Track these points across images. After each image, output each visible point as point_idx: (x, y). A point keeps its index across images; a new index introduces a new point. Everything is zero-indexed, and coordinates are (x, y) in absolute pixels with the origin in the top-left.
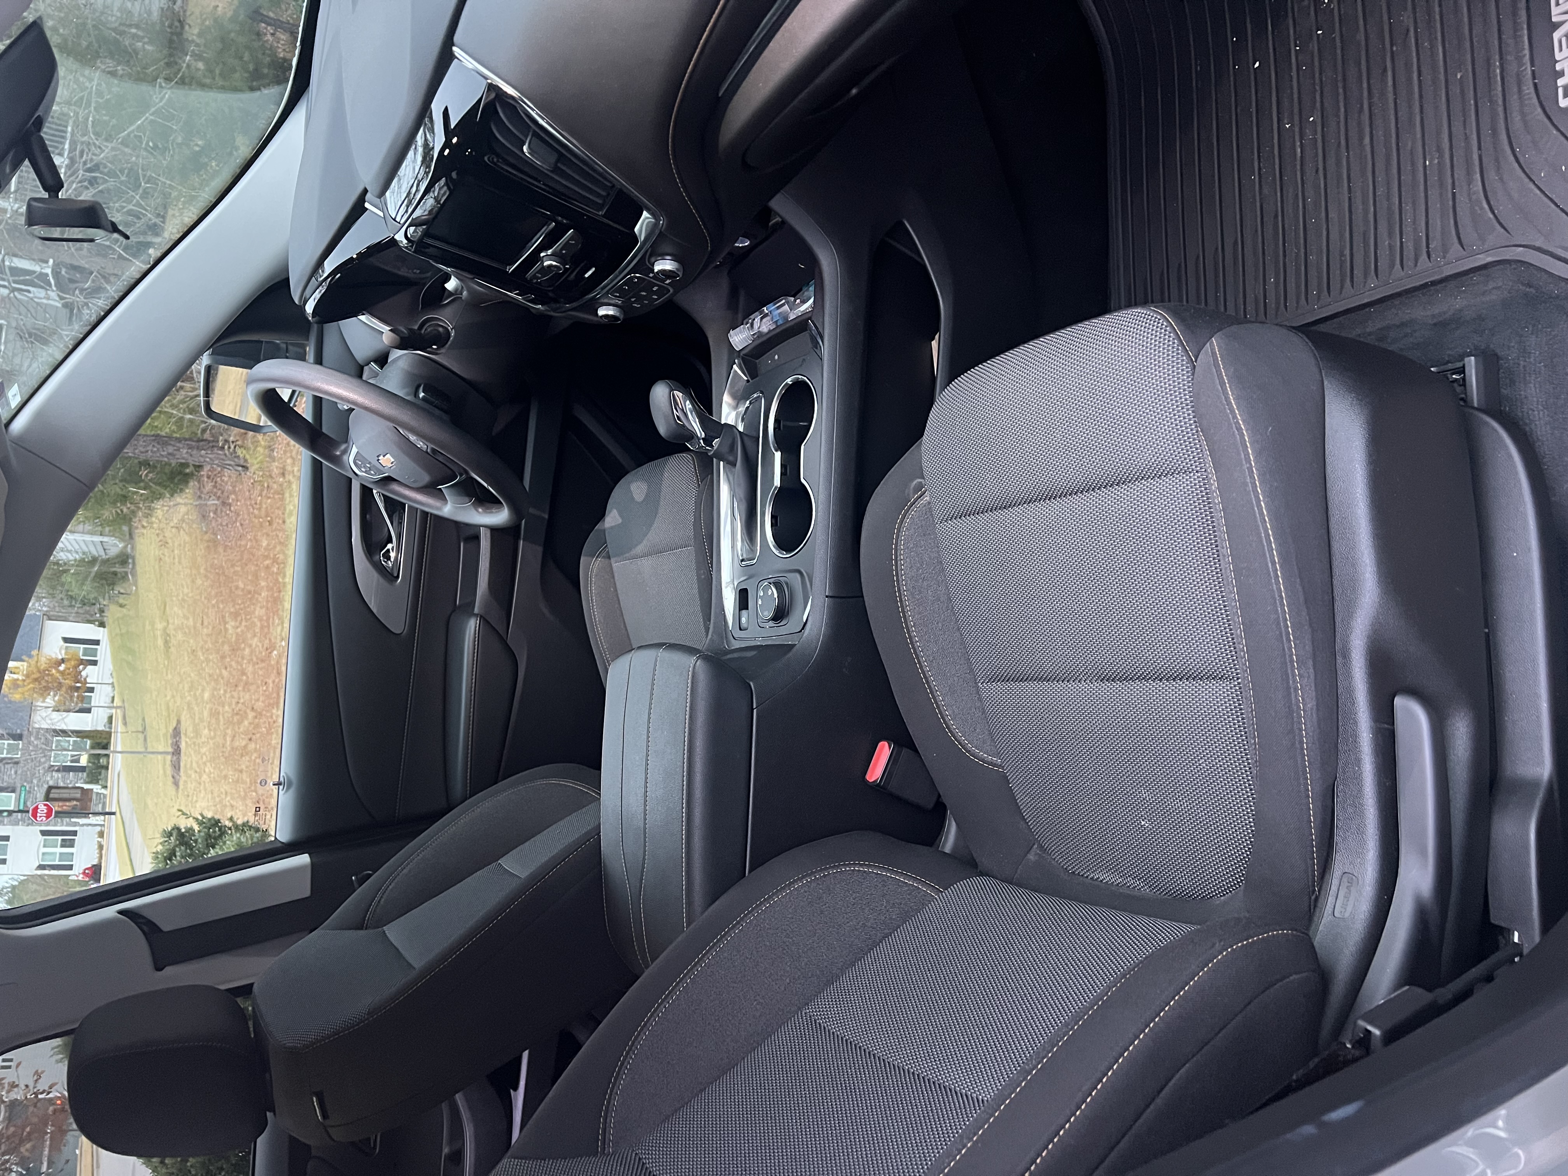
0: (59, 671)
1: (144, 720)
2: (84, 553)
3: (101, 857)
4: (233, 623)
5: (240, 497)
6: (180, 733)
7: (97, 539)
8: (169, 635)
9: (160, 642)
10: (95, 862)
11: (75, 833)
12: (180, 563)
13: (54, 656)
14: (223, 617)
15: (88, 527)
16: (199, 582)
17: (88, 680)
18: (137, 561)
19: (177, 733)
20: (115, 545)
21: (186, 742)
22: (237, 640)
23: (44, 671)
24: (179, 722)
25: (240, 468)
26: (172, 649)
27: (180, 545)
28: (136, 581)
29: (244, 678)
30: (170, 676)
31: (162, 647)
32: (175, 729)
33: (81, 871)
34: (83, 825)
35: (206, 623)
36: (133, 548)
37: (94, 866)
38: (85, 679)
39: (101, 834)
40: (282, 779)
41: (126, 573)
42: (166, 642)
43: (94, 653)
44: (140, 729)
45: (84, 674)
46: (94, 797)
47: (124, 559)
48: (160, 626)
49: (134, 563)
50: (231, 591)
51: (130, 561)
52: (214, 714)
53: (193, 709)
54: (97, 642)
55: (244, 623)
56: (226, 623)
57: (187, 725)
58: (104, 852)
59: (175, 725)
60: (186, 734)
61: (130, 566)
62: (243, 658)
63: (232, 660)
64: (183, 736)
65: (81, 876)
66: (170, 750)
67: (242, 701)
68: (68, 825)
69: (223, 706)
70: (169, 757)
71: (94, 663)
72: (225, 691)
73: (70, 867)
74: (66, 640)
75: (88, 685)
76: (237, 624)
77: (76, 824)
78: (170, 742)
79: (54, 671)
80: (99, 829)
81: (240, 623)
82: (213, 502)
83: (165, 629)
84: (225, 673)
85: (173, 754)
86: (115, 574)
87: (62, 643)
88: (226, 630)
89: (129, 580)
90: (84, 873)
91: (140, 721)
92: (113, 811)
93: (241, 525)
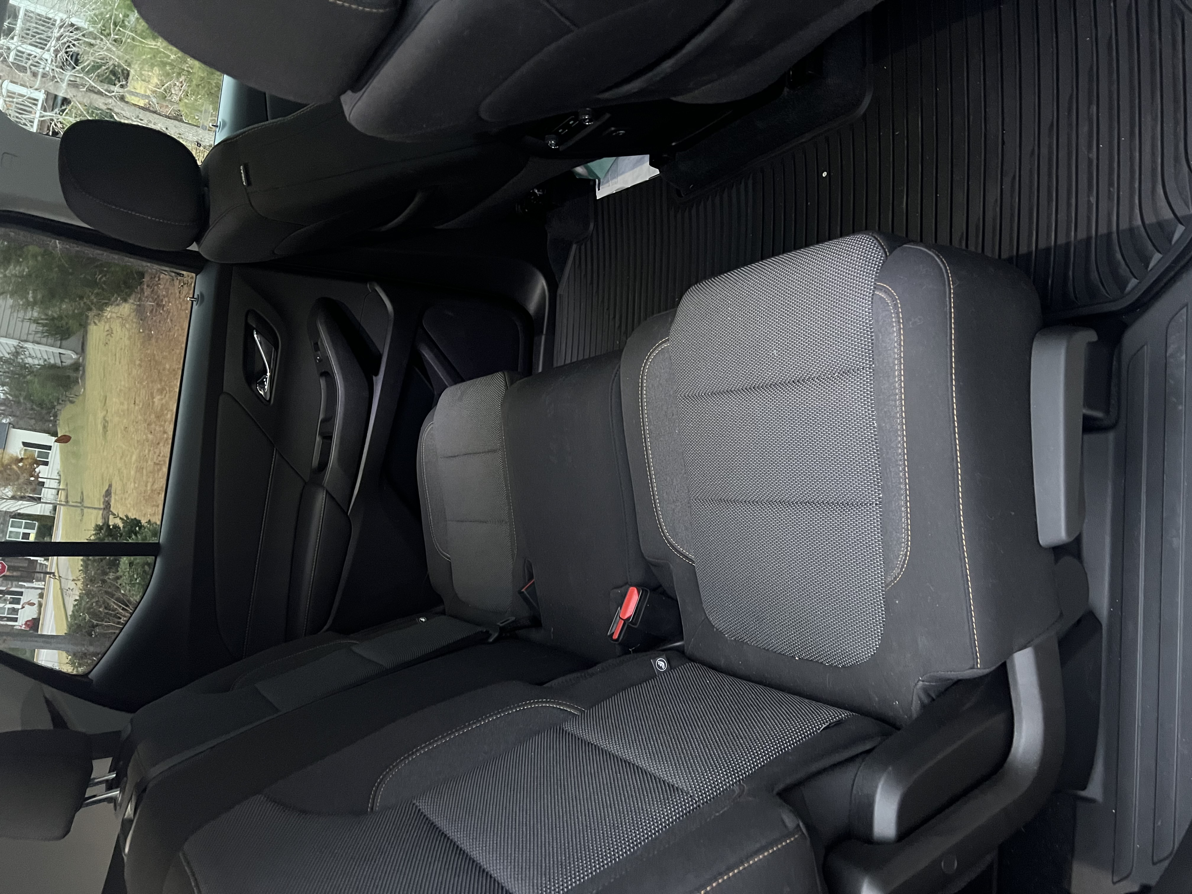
0: (19, 467)
1: (82, 493)
2: (45, 360)
3: (40, 613)
4: (159, 397)
5: (171, 300)
6: (110, 494)
7: (57, 351)
8: (107, 422)
9: (100, 427)
10: (35, 616)
11: (21, 594)
12: (120, 363)
13: (15, 455)
14: (152, 394)
15: (50, 341)
16: (134, 372)
17: (40, 475)
18: (86, 369)
19: (108, 493)
20: (71, 357)
21: (115, 499)
22: (162, 409)
23: (7, 465)
24: (110, 486)
25: (173, 274)
26: (109, 432)
27: (121, 349)
28: (85, 384)
29: (165, 436)
30: (105, 453)
31: (101, 431)
32: (107, 490)
33: (24, 623)
34: (28, 588)
35: (137, 402)
36: (83, 360)
37: (33, 619)
38: (38, 475)
39: (41, 596)
40: (219, 124)
41: (77, 379)
42: (105, 427)
43: (47, 456)
44: (79, 500)
45: (37, 470)
46: (38, 566)
47: (77, 367)
48: (101, 415)
49: (84, 371)
50: (159, 372)
51: (81, 368)
52: (140, 470)
53: (122, 473)
54: (49, 448)
55: (167, 395)
56: (153, 398)
57: (117, 486)
58: (42, 609)
59: (107, 488)
60: (115, 493)
61: (81, 372)
62: (165, 422)
63: (156, 425)
64: (113, 495)
65: (24, 626)
66: (102, 506)
67: (162, 454)
68: (16, 587)
69: (147, 462)
70: (101, 512)
71: (46, 464)
72: (149, 451)
73: (16, 620)
74: (25, 444)
75: (40, 480)
76: (163, 397)
77: (22, 587)
78: (102, 500)
79: (14, 467)
80: (40, 591)
81: (165, 396)
82: (150, 303)
83: (104, 417)
84: (150, 436)
85: (104, 509)
86: (69, 377)
87: (22, 446)
88: (153, 402)
89: (78, 383)
90: (26, 624)
91: (80, 494)
92: (53, 571)
93: (171, 320)
